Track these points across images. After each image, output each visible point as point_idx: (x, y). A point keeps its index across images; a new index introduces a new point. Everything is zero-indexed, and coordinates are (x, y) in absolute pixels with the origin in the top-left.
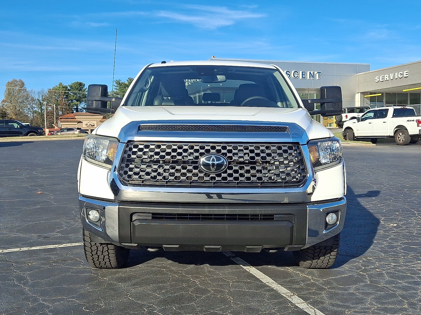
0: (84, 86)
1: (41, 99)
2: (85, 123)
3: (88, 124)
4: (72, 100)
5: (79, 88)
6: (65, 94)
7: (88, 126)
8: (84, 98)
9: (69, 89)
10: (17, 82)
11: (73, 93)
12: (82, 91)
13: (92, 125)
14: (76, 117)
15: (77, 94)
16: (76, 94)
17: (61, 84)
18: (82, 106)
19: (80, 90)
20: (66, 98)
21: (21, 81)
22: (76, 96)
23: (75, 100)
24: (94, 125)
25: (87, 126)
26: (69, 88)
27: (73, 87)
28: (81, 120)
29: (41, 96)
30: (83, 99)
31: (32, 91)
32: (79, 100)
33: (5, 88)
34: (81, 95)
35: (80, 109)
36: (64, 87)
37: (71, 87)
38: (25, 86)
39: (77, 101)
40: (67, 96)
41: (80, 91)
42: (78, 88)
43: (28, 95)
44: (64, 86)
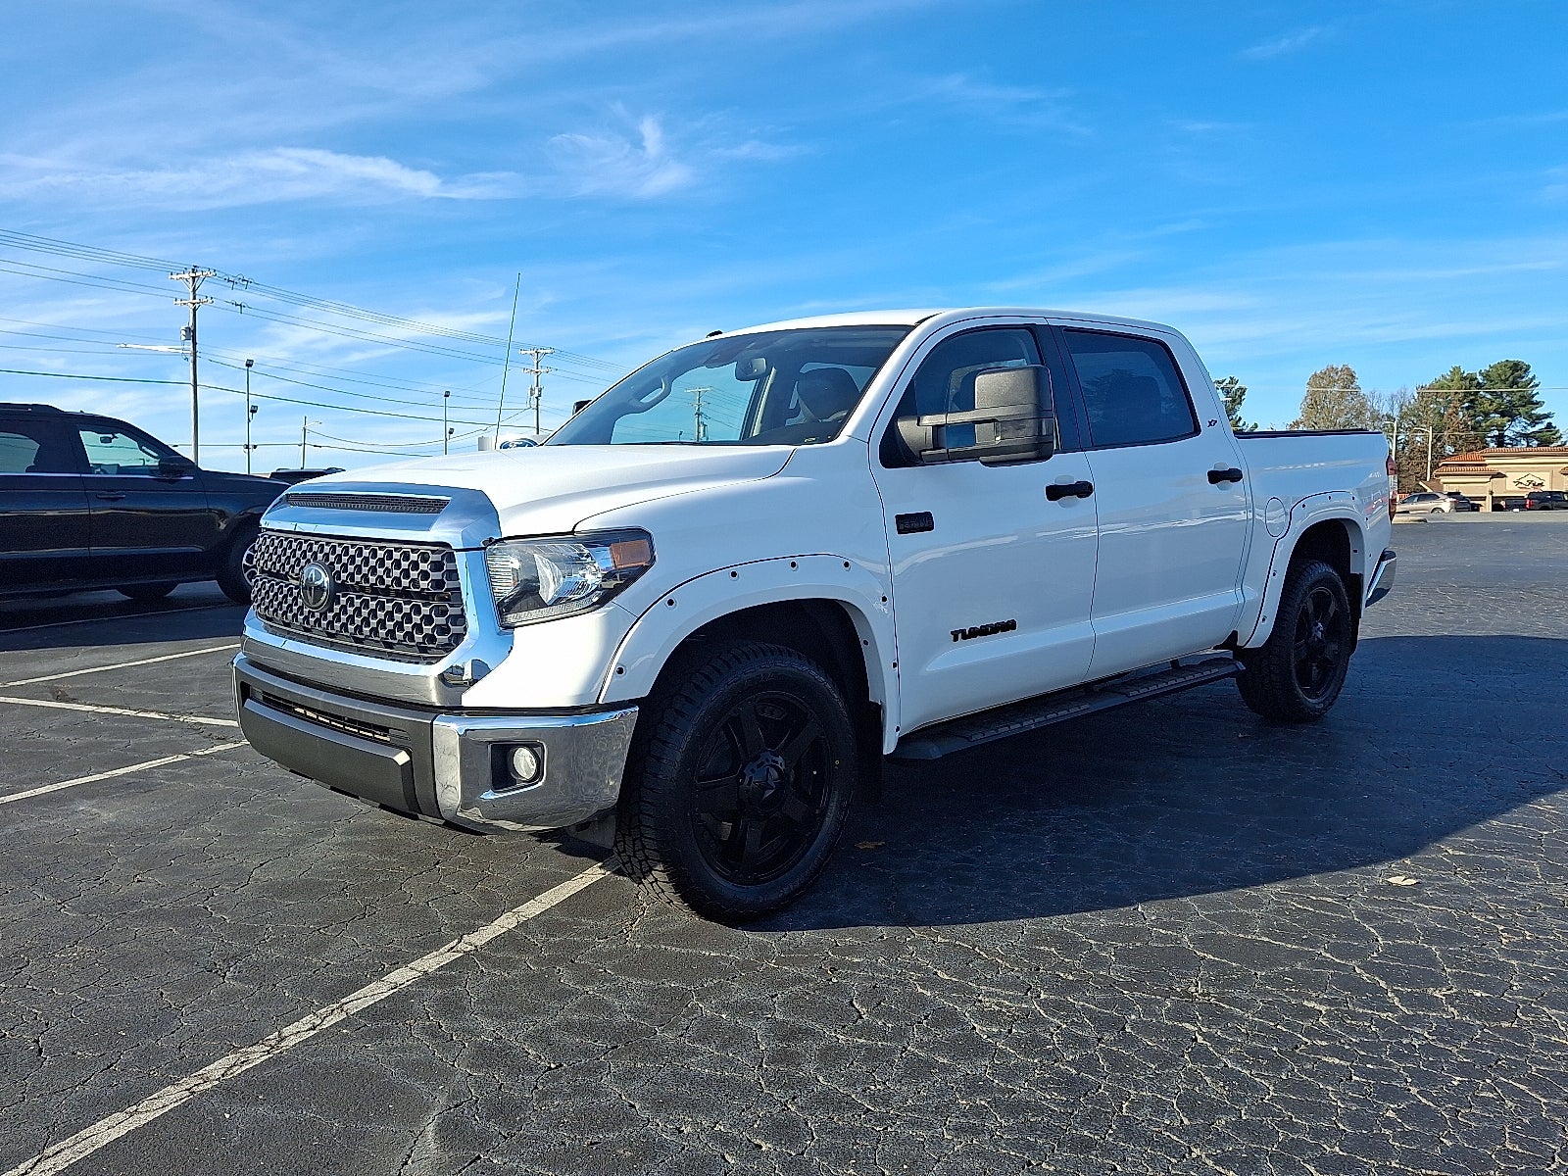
0: (1525, 371)
1: (1396, 414)
2: (1512, 477)
3: (1524, 481)
4: (1487, 415)
5: (1511, 379)
6: (1465, 396)
7: (1522, 486)
8: (1524, 406)
9: (1481, 381)
10: (1337, 373)
11: (1491, 393)
12: (1519, 385)
13: (1534, 485)
14: (1487, 462)
15: (1504, 395)
16: (1501, 395)
17: (1457, 370)
18: (1518, 429)
19: (1514, 383)
20: (1467, 408)
21: (1348, 369)
22: (1499, 400)
23: (1495, 412)
24: (1541, 484)
25: (1520, 485)
26: (1480, 379)
27: (1494, 376)
28: (1501, 469)
29: (1396, 406)
30: (1522, 410)
31: (1373, 393)
32: (1509, 413)
33: (1304, 390)
34: (1516, 398)
35: (1510, 438)
36: (1465, 378)
37: (1486, 376)
38: (1357, 382)
39: (1503, 415)
40: (1472, 401)
41: (1512, 387)
42: (1507, 379)
43: (1363, 405)
44: (1465, 375)
